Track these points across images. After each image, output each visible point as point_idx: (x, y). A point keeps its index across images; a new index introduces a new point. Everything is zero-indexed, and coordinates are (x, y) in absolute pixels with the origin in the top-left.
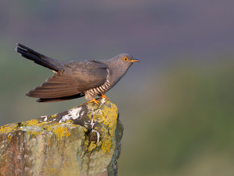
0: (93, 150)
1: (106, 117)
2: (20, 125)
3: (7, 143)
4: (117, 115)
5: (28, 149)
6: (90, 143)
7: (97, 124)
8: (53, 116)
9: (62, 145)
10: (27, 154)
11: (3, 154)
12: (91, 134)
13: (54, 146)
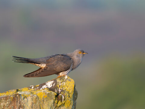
0: (60, 106)
1: (68, 87)
2: (17, 90)
3: (10, 101)
4: (74, 86)
5: (22, 104)
6: (58, 102)
7: (62, 91)
8: (37, 86)
9: (42, 103)
10: (21, 107)
11: (8, 107)
12: (59, 96)
13: (37, 103)
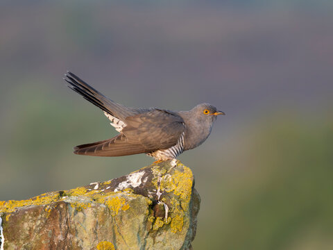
0: (160, 229)
1: (177, 185)
2: (61, 194)
3: (45, 218)
4: (191, 182)
5: (73, 226)
6: (155, 220)
7: (164, 194)
8: (106, 183)
9: (117, 222)
10: (70, 232)
11: (39, 233)
12: (157, 207)
13: (108, 223)
